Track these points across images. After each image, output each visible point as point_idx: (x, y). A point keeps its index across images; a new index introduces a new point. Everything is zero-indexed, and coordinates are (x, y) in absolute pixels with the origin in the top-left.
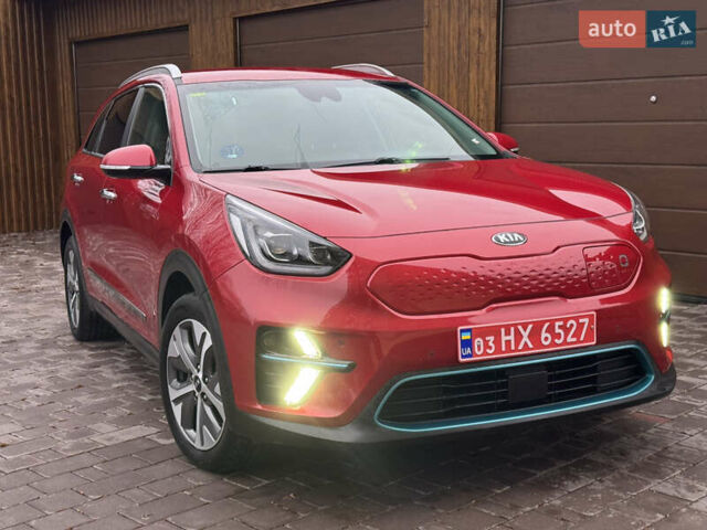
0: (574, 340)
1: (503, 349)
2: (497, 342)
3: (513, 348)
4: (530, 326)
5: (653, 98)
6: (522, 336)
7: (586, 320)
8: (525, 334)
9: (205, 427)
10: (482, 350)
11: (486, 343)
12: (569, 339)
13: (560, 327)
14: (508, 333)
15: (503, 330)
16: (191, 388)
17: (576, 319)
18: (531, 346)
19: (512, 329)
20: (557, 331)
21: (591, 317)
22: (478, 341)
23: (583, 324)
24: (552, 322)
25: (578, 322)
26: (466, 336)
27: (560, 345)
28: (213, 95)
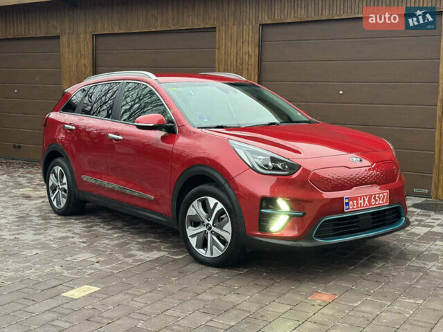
2: (357, 203)
5: (341, 92)
8: (366, 200)
9: (214, 247)
14: (361, 200)
16: (204, 229)
17: (383, 193)
26: (347, 201)
28: (179, 89)
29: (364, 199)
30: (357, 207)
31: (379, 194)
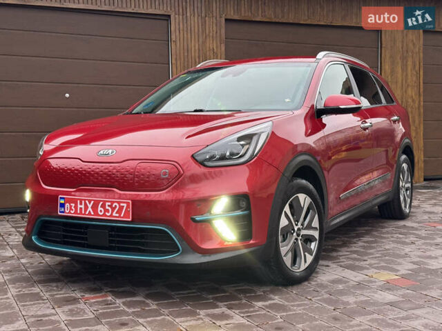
0: (117, 215)
1: (79, 212)
3: (83, 212)
4: (92, 202)
6: (88, 207)
7: (125, 205)
8: (90, 206)
10: (69, 210)
11: (71, 206)
12: (114, 214)
13: (109, 206)
14: (81, 204)
15: (79, 202)
18: (92, 213)
19: (83, 202)
20: (107, 208)
21: (128, 203)
22: (67, 205)
23: (123, 206)
24: (105, 202)
25: (119, 206)
26: (62, 201)
27: (108, 216)
29: (85, 203)
30: (76, 212)
31: (112, 202)
